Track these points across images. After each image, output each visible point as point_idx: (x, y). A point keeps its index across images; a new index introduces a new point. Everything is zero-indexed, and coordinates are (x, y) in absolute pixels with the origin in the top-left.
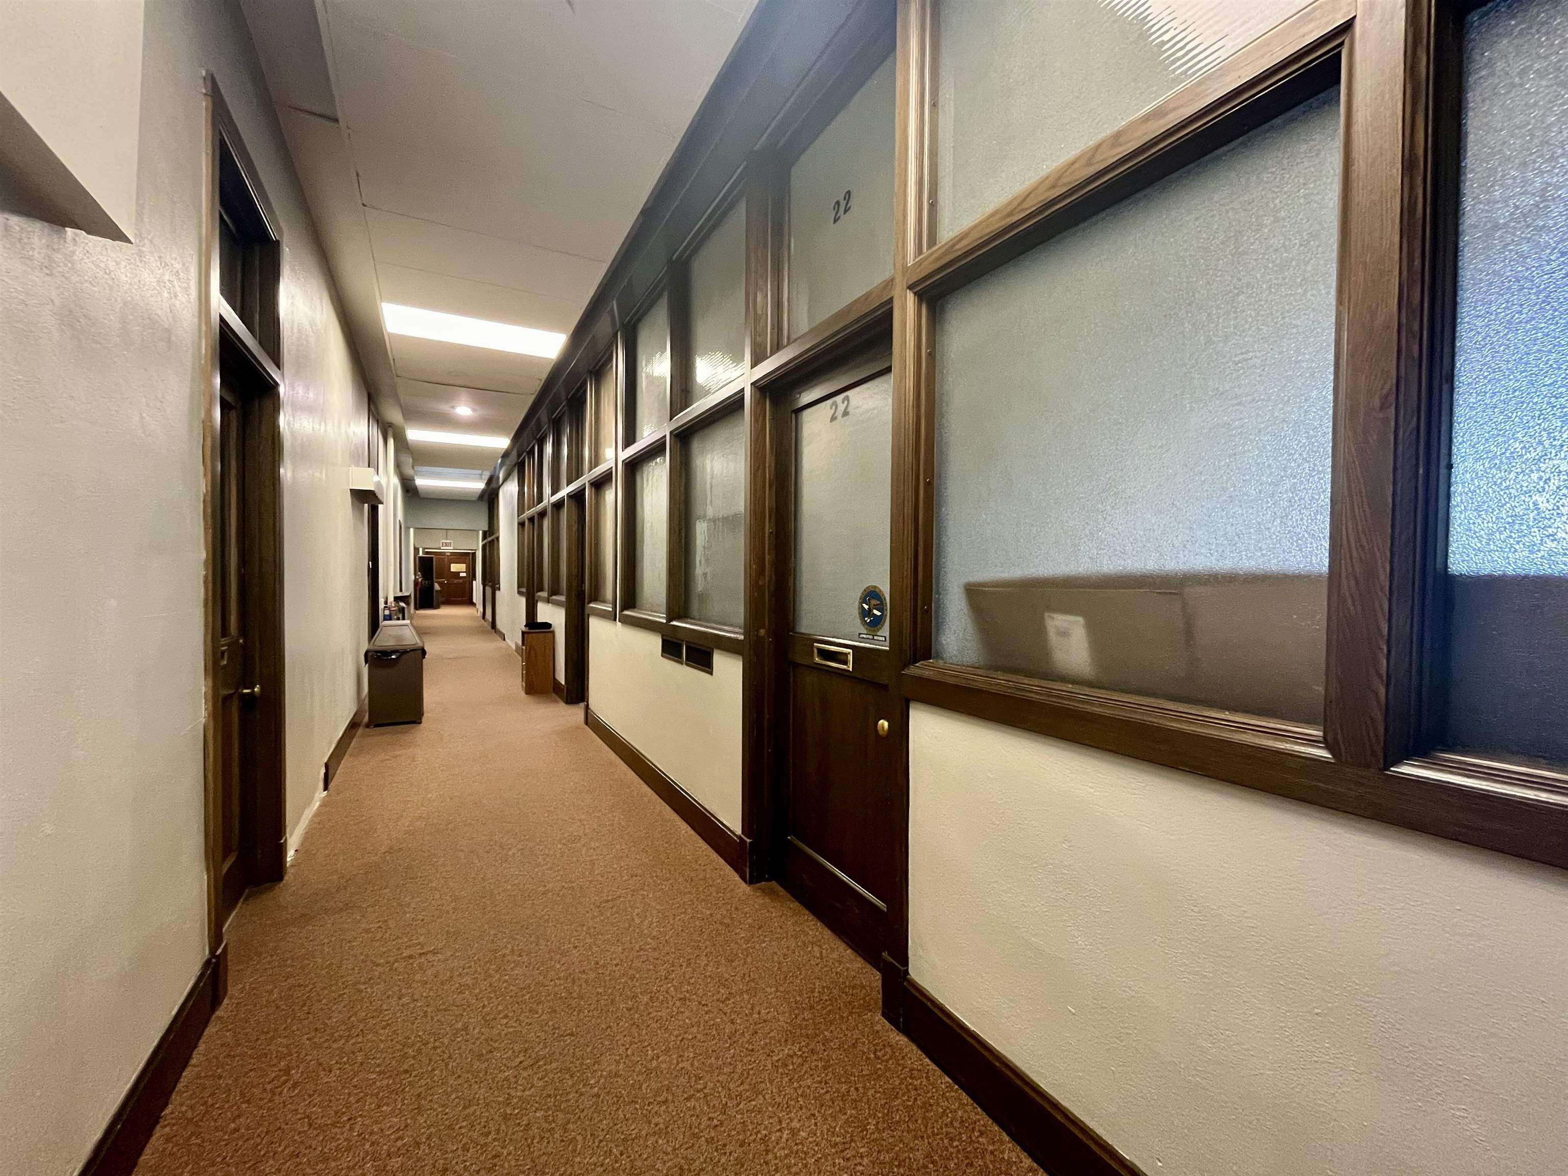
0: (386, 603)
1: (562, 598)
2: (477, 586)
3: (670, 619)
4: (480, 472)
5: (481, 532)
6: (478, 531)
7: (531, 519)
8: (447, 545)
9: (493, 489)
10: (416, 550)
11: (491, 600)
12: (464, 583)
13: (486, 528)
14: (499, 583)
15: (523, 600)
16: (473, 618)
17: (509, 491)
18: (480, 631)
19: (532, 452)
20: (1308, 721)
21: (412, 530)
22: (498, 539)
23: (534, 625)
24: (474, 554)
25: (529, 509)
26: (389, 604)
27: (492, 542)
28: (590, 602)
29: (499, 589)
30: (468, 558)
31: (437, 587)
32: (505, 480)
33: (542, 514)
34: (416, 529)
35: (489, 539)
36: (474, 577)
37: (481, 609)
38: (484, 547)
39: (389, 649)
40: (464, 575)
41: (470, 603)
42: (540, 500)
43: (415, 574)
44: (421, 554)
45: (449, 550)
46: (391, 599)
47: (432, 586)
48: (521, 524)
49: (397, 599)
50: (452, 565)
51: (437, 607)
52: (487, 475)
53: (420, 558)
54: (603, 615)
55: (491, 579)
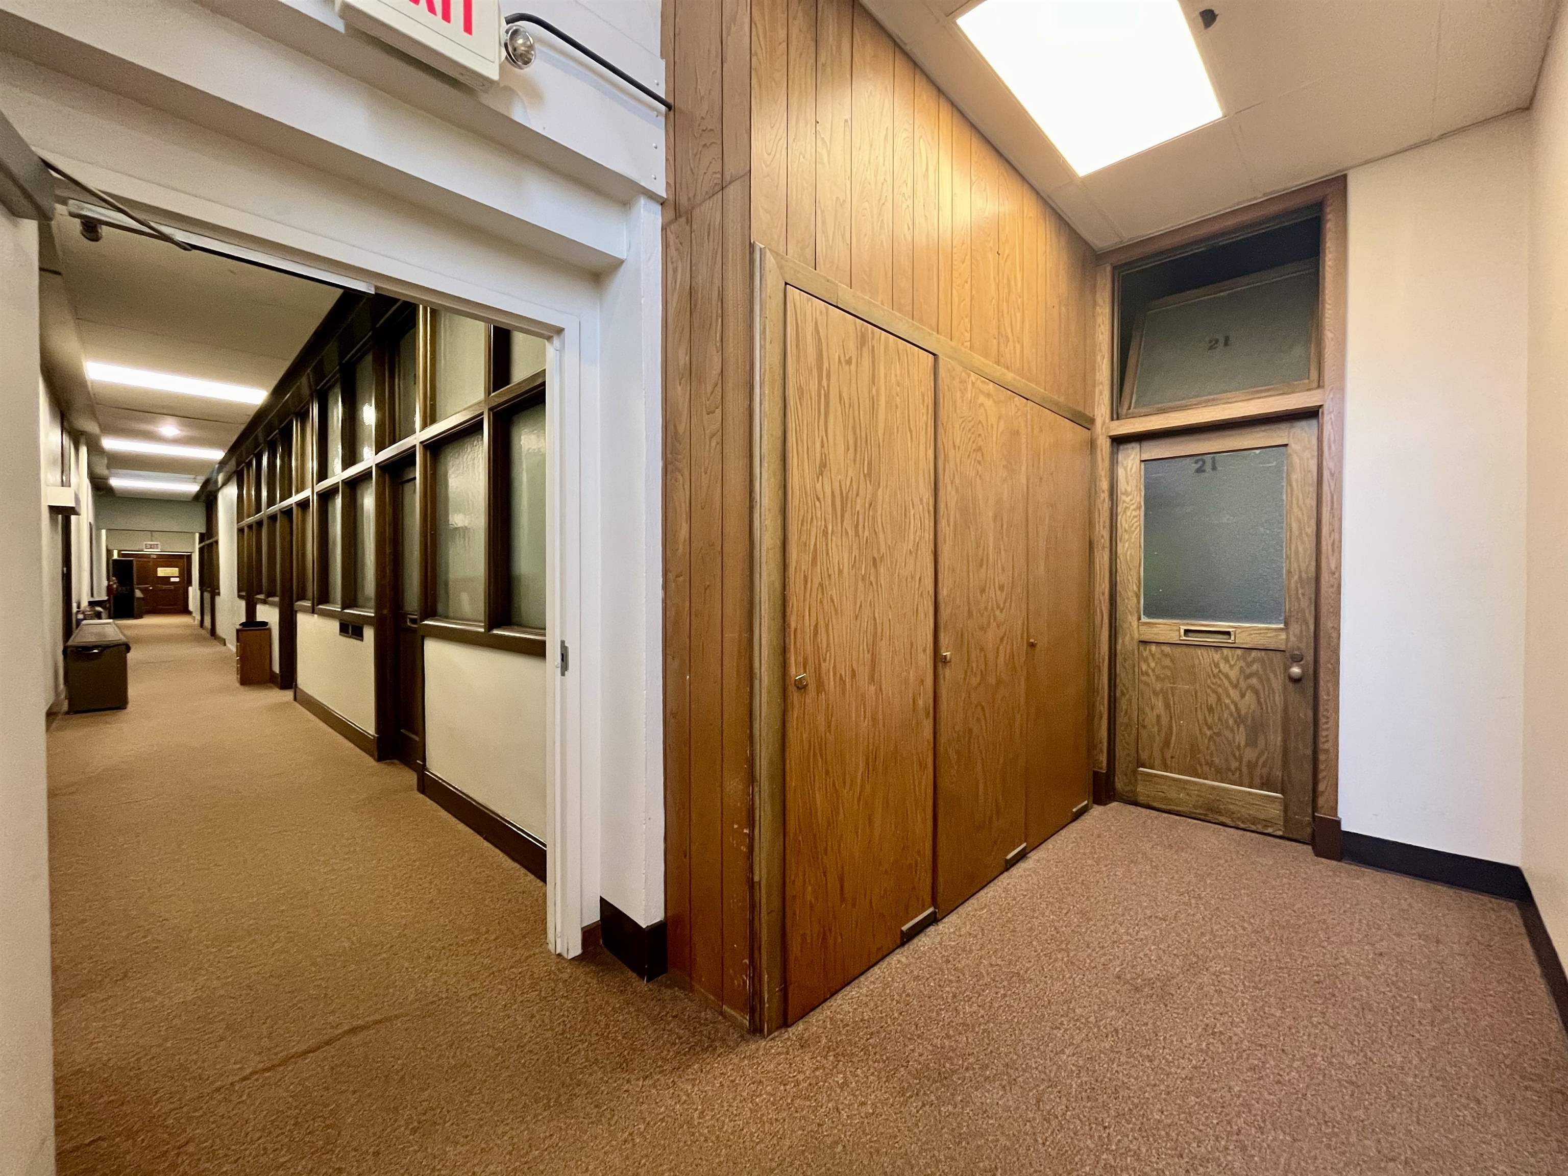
0: (79, 607)
1: (277, 599)
2: (194, 592)
3: (343, 608)
4: (192, 476)
5: (197, 535)
6: (194, 533)
7: (250, 527)
8: (153, 548)
9: (210, 492)
10: (109, 552)
11: (209, 606)
12: (176, 590)
13: (204, 531)
14: (218, 588)
15: (243, 604)
16: (188, 626)
17: (228, 496)
18: (197, 639)
19: (249, 464)
20: (480, 622)
21: (104, 532)
22: (217, 542)
23: (251, 623)
24: (189, 558)
25: (249, 516)
26: (82, 608)
27: (210, 545)
28: (298, 600)
29: (219, 594)
30: (183, 561)
31: (138, 594)
32: (225, 484)
33: (260, 523)
34: (108, 530)
35: (208, 542)
36: (190, 583)
37: (198, 617)
38: (201, 550)
39: (90, 645)
40: (177, 580)
41: (186, 611)
42: (258, 510)
43: (108, 579)
44: (115, 556)
45: (156, 551)
46: (84, 604)
47: (133, 592)
48: (241, 531)
49: (91, 604)
50: (159, 569)
51: (140, 617)
52: (201, 479)
53: (115, 561)
54: (304, 610)
55: (210, 584)
